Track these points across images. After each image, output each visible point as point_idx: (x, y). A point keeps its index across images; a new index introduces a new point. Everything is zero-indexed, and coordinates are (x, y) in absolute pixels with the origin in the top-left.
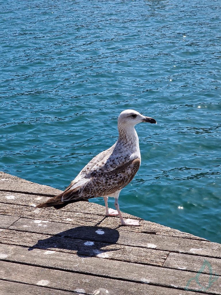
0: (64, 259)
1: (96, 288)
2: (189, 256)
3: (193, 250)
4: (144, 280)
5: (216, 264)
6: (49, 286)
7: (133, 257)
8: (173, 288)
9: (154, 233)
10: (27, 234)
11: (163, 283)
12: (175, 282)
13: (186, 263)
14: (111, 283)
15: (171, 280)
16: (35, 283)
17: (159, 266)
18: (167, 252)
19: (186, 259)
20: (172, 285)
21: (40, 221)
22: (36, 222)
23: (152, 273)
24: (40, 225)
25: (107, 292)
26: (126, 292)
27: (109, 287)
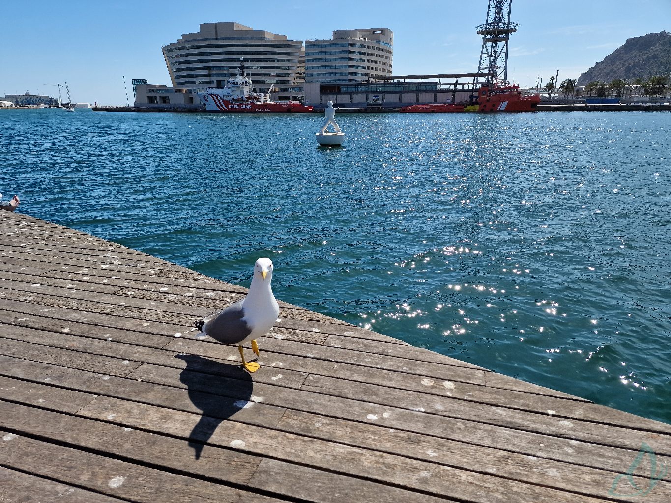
1: (273, 361)
2: (343, 338)
3: (346, 334)
4: (309, 355)
5: (363, 343)
6: (237, 360)
8: (331, 361)
9: (318, 321)
11: (323, 357)
12: (332, 356)
13: (341, 343)
14: (284, 358)
15: (330, 355)
17: (321, 345)
18: (327, 335)
19: (341, 339)
20: (331, 359)
23: (316, 350)
25: (281, 364)
26: (295, 364)
27: (283, 361)
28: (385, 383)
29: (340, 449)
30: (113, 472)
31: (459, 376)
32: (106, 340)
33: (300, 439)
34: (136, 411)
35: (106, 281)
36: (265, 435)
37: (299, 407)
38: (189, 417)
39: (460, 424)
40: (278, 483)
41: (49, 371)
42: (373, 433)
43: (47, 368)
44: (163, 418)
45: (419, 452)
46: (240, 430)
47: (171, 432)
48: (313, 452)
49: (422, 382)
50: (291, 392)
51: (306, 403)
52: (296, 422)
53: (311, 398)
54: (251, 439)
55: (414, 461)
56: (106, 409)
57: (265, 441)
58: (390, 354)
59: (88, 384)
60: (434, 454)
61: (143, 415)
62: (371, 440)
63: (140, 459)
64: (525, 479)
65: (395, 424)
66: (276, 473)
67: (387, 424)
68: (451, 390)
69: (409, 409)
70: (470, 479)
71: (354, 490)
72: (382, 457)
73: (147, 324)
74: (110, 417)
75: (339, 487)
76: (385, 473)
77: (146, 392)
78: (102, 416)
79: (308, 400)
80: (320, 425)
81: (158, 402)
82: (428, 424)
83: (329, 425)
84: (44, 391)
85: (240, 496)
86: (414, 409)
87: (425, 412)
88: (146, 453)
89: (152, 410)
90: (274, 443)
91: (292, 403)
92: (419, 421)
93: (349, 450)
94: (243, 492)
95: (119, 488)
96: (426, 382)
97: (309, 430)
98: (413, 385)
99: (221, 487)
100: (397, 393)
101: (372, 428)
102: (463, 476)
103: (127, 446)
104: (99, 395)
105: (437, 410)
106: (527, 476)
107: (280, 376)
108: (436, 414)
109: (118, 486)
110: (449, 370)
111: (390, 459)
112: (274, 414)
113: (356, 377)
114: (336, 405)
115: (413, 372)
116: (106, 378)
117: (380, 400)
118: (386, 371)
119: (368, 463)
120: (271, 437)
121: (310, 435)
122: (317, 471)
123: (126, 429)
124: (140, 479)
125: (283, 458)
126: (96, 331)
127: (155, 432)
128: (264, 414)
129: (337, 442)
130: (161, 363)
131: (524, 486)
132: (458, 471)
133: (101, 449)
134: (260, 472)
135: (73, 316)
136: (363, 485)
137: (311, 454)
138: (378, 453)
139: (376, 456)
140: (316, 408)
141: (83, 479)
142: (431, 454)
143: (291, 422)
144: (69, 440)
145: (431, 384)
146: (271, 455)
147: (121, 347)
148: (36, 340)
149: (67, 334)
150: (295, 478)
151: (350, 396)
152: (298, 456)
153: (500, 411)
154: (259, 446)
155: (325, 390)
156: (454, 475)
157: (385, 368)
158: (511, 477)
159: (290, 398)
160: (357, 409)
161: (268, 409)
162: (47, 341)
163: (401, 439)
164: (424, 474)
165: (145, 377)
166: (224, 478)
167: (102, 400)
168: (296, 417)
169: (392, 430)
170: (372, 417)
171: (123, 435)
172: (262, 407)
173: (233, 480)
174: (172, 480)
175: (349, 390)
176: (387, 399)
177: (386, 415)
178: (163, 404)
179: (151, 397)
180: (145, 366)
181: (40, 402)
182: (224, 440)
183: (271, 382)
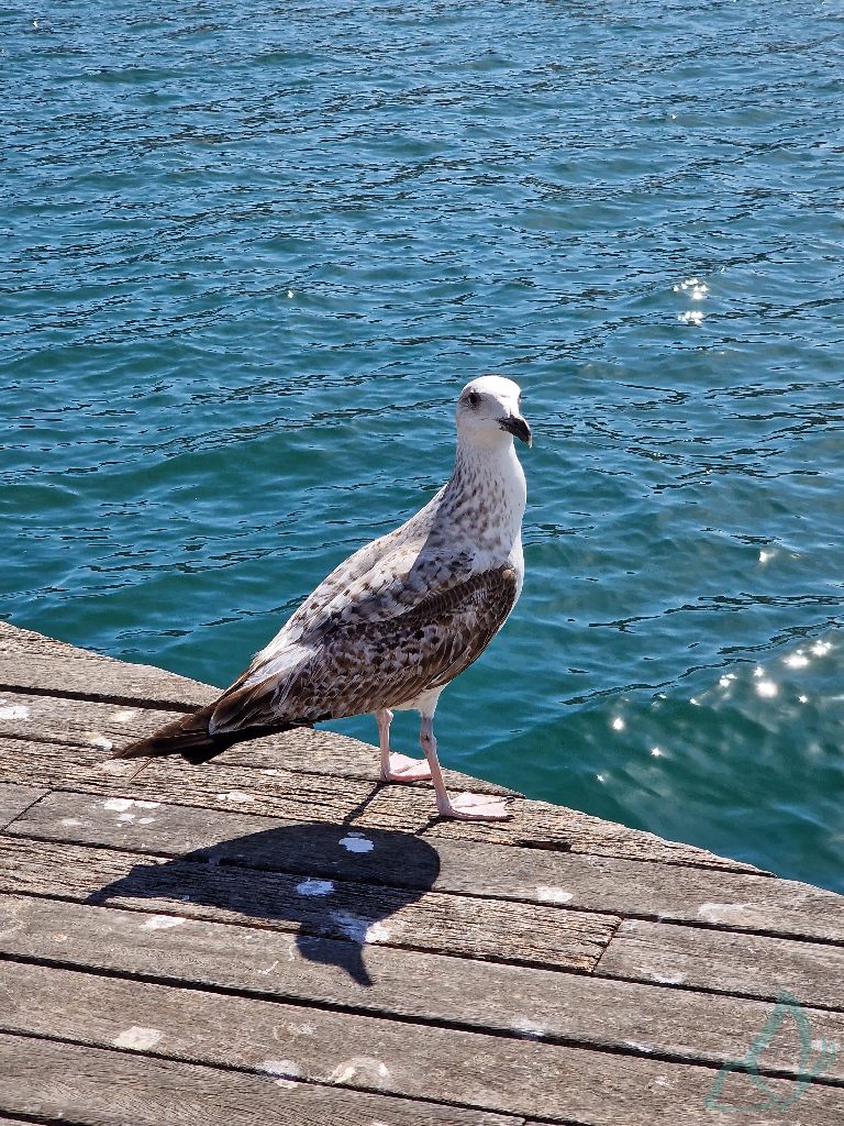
0: (219, 945)
1: (342, 1055)
2: (692, 933)
3: (709, 911)
4: (523, 1024)
5: (797, 962)
6: (162, 1050)
7: (481, 939)
8: (636, 1053)
9: (563, 847)
10: (78, 853)
11: (594, 1035)
12: (641, 1031)
13: (683, 959)
14: (397, 1037)
15: (627, 1022)
16: (106, 1039)
17: (581, 972)
18: (612, 919)
19: (683, 942)
20: (631, 1043)
21: (126, 804)
22: (112, 805)
23: (554, 996)
24: (128, 817)
25: (383, 1070)
26: (455, 1071)
27: (391, 1053)
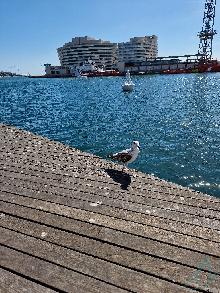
1: (105, 186)
5: (144, 180)
6: (91, 186)
13: (134, 179)
14: (110, 185)
16: (86, 185)
25: (109, 188)
26: (115, 188)
28: (154, 197)
29: (134, 225)
30: (43, 231)
31: (187, 195)
32: (38, 176)
33: (117, 220)
34: (50, 206)
35: (37, 152)
36: (103, 218)
37: (117, 206)
38: (72, 209)
39: (187, 216)
40: (108, 237)
41: (16, 189)
42: (149, 218)
43: (16, 188)
44: (61, 209)
45: (168, 227)
46: (92, 215)
47: (65, 215)
48: (123, 226)
49: (170, 197)
50: (113, 200)
51: (120, 205)
52: (115, 213)
53: (122, 203)
54: (97, 219)
55: (167, 231)
56: (39, 205)
57: (103, 220)
58: (156, 184)
59: (31, 194)
60: (175, 228)
61: (53, 207)
62: (148, 221)
63: (53, 225)
64: (216, 241)
65: (158, 215)
66: (108, 234)
67: (154, 215)
68: (183, 201)
69: (164, 209)
70: (191, 240)
71: (140, 242)
72: (153, 229)
73: (53, 170)
74: (41, 208)
75: (134, 241)
76: (154, 236)
77: (54, 198)
78: (38, 208)
79: (121, 203)
80: (126, 214)
81: (59, 203)
82: (173, 216)
83: (130, 214)
84: (15, 197)
85: (93, 242)
86: (167, 209)
87: (171, 210)
88: (55, 223)
89: (57, 206)
90: (106, 221)
91: (114, 204)
92: (168, 214)
93: (138, 225)
94: (94, 241)
95: (45, 237)
96: (172, 197)
97: (121, 217)
98: (166, 198)
99: (85, 238)
100: (159, 202)
101: (148, 216)
102: (188, 238)
103: (48, 220)
104: (36, 199)
105: (176, 209)
106: (217, 239)
107: (109, 193)
108: (176, 211)
109: (45, 236)
110: (182, 192)
111: (156, 230)
112: (106, 209)
113: (141, 194)
114: (133, 206)
115: (166, 193)
116: (39, 192)
117: (152, 204)
118: (154, 192)
119: (146, 231)
120: (105, 219)
121: (121, 218)
122: (125, 233)
123: (47, 213)
124: (53, 233)
125: (111, 227)
126: (33, 173)
127: (59, 215)
128: (102, 209)
129: (133, 222)
130: (60, 186)
131: (216, 244)
132: (186, 236)
133: (38, 221)
134: (101, 233)
135: (25, 166)
136: (144, 240)
137: (122, 226)
138: (150, 227)
139: (150, 228)
140: (124, 207)
141: (31, 233)
142: (174, 228)
143: (113, 212)
144: (25, 217)
145: (174, 198)
146: (105, 226)
147: (44, 180)
148: (11, 176)
149: (23, 173)
150: (115, 236)
151: (138, 202)
152: (117, 227)
153: (205, 211)
154: (101, 222)
155: (128, 199)
156: (184, 238)
157: (154, 191)
158: (209, 239)
159: (113, 202)
160: (142, 208)
161: (104, 207)
162: (15, 177)
163: (161, 221)
164: (171, 237)
165: (54, 192)
166: (86, 235)
167: (37, 201)
168: (116, 211)
169: (156, 218)
170: (148, 212)
171: (46, 216)
172: (102, 206)
173: (90, 236)
174: (66, 235)
175: (138, 200)
176: (154, 204)
177: (154, 211)
178: (61, 203)
179: (56, 201)
180: (53, 187)
181: (14, 201)
182: (86, 219)
183: (105, 195)
